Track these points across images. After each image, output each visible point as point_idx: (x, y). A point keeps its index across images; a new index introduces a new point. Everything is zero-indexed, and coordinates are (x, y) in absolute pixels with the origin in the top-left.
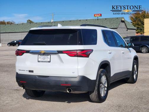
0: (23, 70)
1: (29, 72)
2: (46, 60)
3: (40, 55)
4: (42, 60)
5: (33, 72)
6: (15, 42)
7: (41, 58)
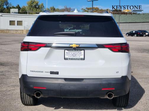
0: (39, 72)
1: (51, 74)
2: (78, 57)
3: (68, 50)
4: (72, 57)
5: (58, 74)
6: (134, 32)
7: (69, 54)
